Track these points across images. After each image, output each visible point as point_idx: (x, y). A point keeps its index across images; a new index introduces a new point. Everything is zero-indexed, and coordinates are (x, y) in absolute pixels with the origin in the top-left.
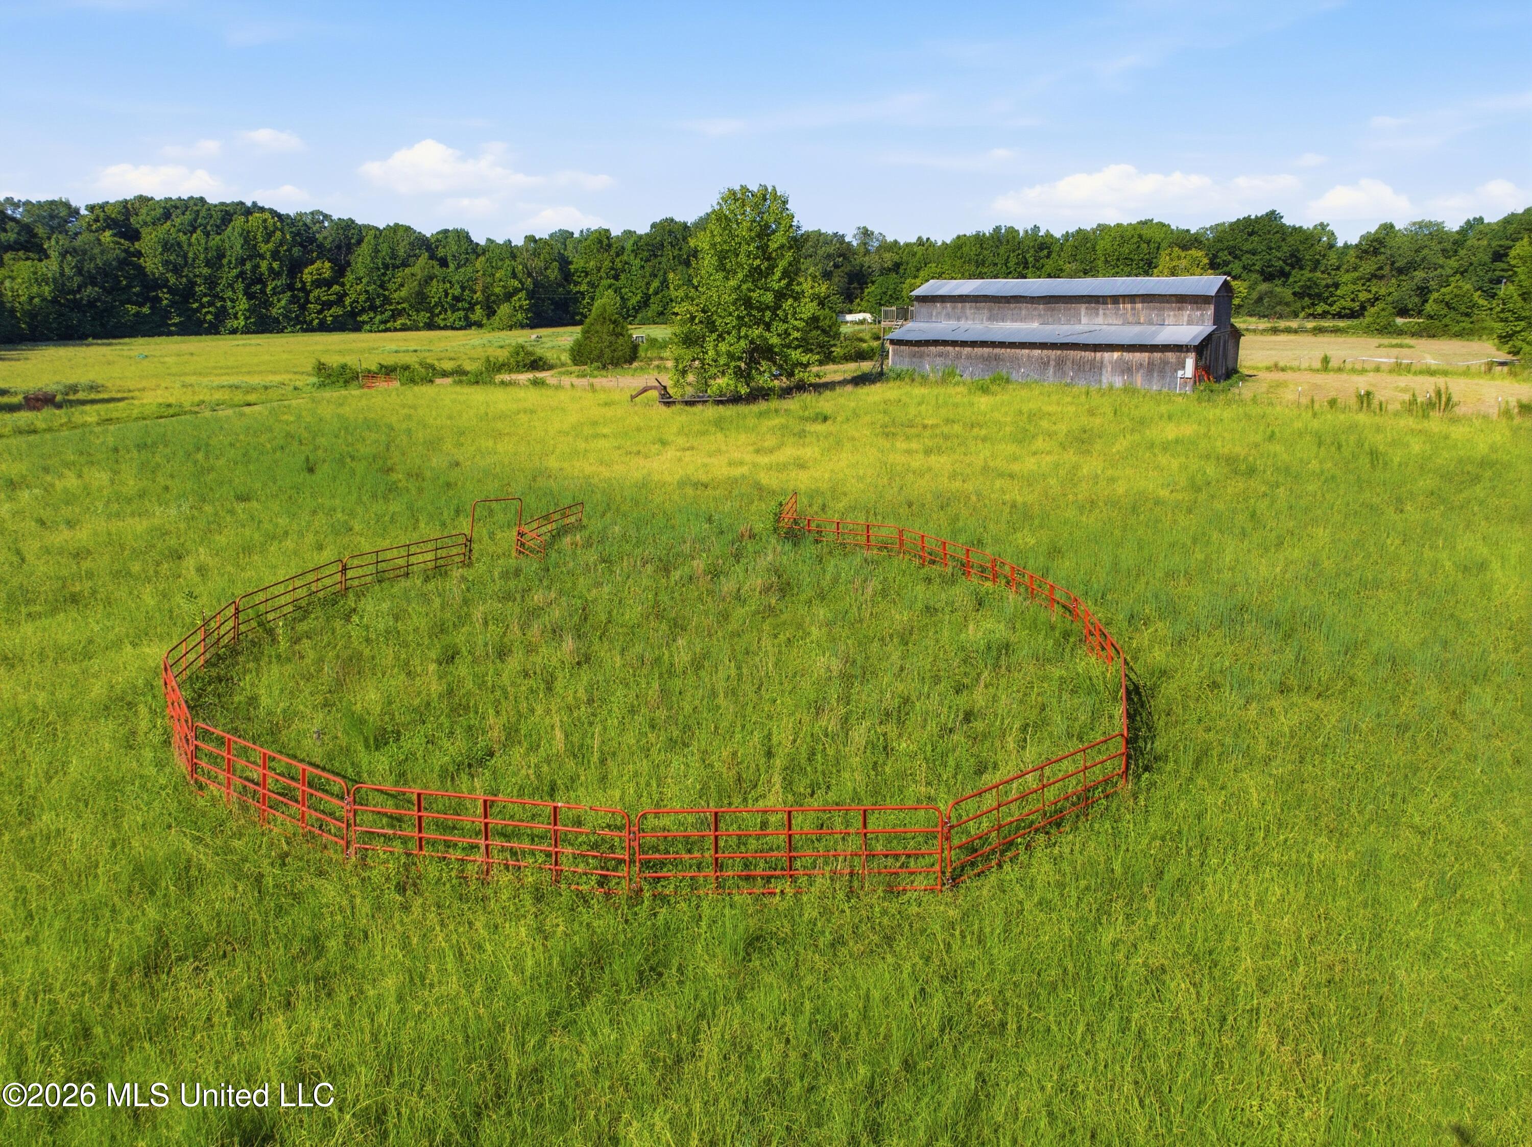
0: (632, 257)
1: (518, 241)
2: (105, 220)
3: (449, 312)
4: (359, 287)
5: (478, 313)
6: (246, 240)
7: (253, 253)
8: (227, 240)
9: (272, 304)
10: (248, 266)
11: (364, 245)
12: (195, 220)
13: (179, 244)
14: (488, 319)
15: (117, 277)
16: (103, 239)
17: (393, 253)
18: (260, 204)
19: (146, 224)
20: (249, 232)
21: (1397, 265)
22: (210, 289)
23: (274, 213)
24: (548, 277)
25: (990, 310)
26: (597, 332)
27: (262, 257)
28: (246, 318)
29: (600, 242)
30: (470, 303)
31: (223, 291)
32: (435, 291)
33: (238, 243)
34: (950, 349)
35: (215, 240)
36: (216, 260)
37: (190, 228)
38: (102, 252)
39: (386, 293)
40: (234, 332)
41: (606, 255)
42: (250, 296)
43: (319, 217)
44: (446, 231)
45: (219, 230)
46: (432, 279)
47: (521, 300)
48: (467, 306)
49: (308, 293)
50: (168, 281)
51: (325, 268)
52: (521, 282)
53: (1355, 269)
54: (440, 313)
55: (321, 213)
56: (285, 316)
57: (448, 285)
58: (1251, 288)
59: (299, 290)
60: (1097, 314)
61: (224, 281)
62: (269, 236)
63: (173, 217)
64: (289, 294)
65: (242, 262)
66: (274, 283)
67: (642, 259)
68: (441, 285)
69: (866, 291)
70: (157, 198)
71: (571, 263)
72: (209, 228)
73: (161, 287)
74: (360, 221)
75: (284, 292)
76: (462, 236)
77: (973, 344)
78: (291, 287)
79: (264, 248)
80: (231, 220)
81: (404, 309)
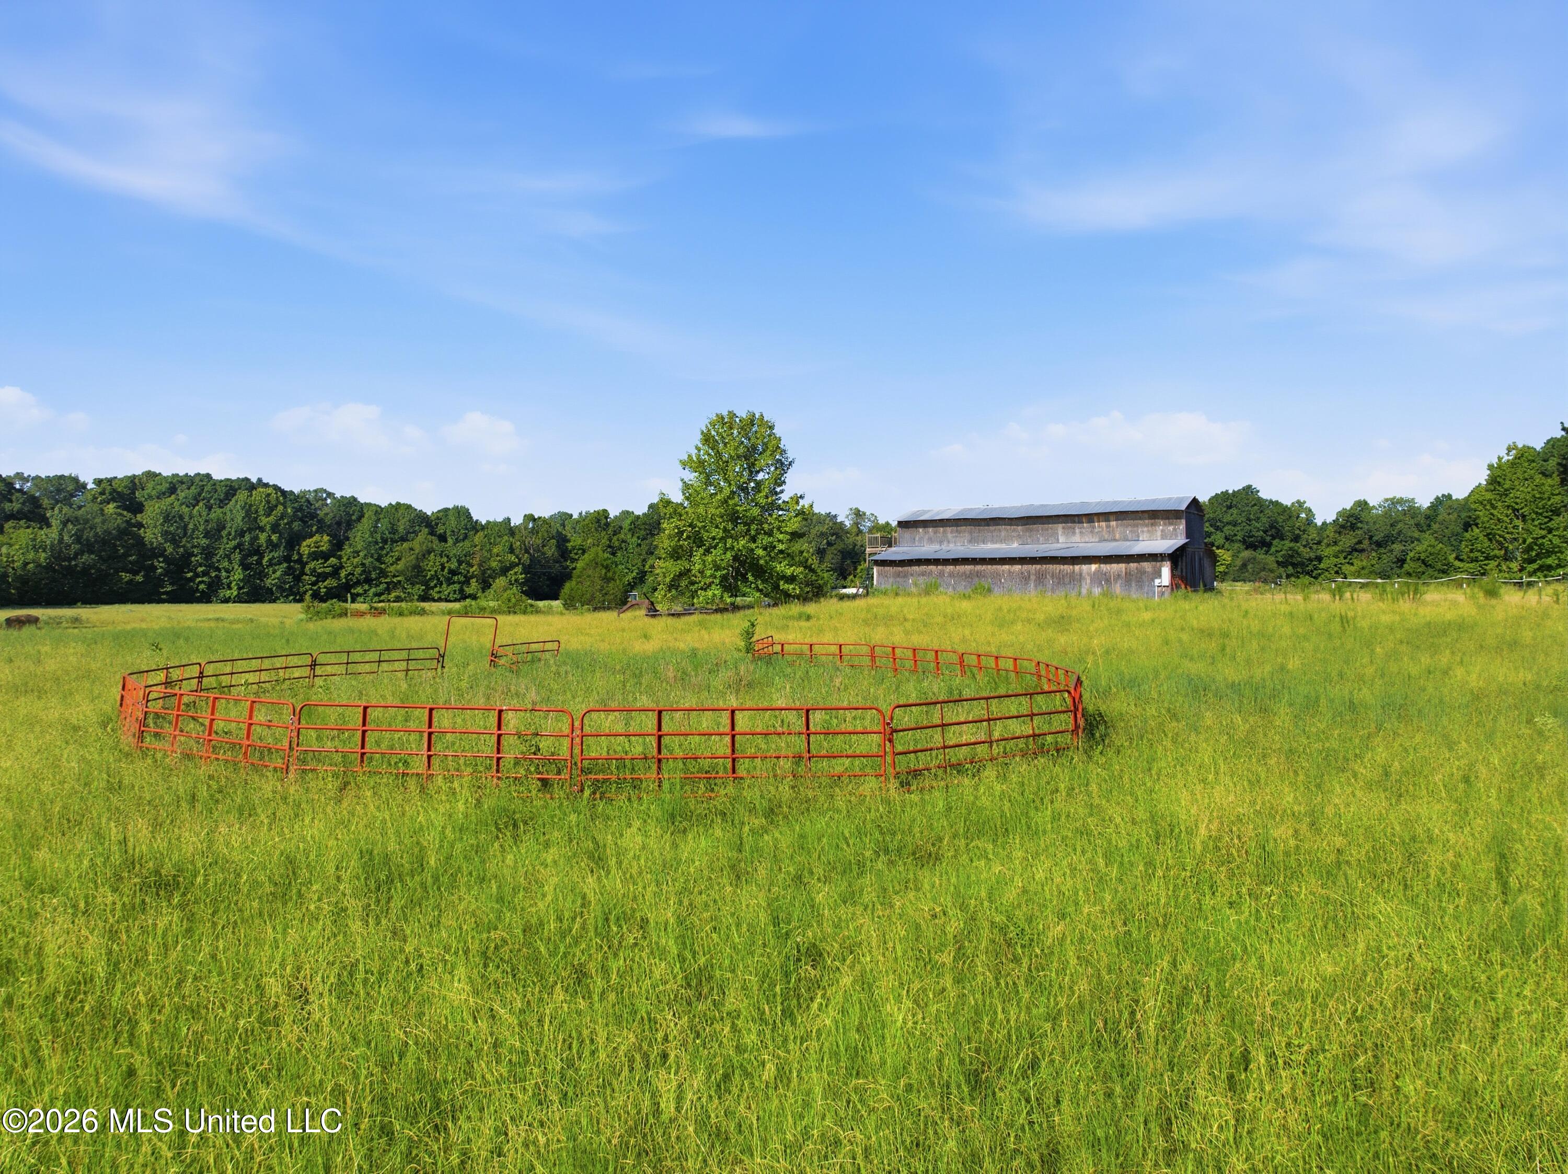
0: (629, 536)
1: (517, 521)
2: (111, 494)
3: (444, 586)
4: (356, 560)
5: (474, 585)
6: (248, 514)
7: (253, 525)
8: (228, 513)
9: (267, 575)
10: (247, 538)
11: (364, 520)
12: (200, 494)
13: (181, 517)
14: (483, 592)
15: (115, 545)
16: (106, 511)
17: (392, 528)
18: (265, 481)
19: (150, 497)
20: (251, 506)
21: (1375, 538)
22: (206, 559)
23: (276, 488)
24: (544, 554)
25: (971, 533)
26: (589, 576)
27: (262, 529)
28: (240, 588)
29: (598, 521)
30: (465, 577)
31: (219, 561)
32: (431, 565)
33: (239, 516)
34: (932, 568)
35: (216, 513)
36: (215, 532)
37: (194, 502)
38: (103, 522)
39: (383, 566)
40: (226, 601)
41: (604, 533)
42: (245, 566)
43: (321, 495)
44: (446, 510)
45: (222, 503)
46: (429, 552)
47: (517, 574)
48: (462, 579)
49: (304, 565)
50: (165, 550)
51: (324, 541)
52: (517, 557)
53: (1335, 543)
54: (436, 586)
55: (325, 491)
56: (280, 588)
57: (445, 559)
58: (1235, 556)
59: (295, 562)
60: (1074, 533)
61: (221, 552)
62: (270, 510)
63: (179, 491)
64: (285, 565)
65: (242, 534)
66: (271, 555)
67: (638, 538)
68: (438, 559)
69: (860, 568)
70: (165, 474)
71: (569, 541)
72: (212, 501)
73: (156, 556)
74: (362, 500)
75: (280, 563)
76: (462, 513)
77: (956, 562)
78: (287, 559)
79: (264, 521)
80: (234, 495)
81: (399, 582)
